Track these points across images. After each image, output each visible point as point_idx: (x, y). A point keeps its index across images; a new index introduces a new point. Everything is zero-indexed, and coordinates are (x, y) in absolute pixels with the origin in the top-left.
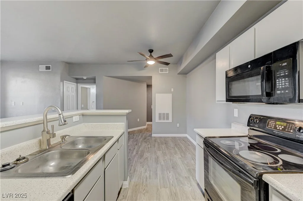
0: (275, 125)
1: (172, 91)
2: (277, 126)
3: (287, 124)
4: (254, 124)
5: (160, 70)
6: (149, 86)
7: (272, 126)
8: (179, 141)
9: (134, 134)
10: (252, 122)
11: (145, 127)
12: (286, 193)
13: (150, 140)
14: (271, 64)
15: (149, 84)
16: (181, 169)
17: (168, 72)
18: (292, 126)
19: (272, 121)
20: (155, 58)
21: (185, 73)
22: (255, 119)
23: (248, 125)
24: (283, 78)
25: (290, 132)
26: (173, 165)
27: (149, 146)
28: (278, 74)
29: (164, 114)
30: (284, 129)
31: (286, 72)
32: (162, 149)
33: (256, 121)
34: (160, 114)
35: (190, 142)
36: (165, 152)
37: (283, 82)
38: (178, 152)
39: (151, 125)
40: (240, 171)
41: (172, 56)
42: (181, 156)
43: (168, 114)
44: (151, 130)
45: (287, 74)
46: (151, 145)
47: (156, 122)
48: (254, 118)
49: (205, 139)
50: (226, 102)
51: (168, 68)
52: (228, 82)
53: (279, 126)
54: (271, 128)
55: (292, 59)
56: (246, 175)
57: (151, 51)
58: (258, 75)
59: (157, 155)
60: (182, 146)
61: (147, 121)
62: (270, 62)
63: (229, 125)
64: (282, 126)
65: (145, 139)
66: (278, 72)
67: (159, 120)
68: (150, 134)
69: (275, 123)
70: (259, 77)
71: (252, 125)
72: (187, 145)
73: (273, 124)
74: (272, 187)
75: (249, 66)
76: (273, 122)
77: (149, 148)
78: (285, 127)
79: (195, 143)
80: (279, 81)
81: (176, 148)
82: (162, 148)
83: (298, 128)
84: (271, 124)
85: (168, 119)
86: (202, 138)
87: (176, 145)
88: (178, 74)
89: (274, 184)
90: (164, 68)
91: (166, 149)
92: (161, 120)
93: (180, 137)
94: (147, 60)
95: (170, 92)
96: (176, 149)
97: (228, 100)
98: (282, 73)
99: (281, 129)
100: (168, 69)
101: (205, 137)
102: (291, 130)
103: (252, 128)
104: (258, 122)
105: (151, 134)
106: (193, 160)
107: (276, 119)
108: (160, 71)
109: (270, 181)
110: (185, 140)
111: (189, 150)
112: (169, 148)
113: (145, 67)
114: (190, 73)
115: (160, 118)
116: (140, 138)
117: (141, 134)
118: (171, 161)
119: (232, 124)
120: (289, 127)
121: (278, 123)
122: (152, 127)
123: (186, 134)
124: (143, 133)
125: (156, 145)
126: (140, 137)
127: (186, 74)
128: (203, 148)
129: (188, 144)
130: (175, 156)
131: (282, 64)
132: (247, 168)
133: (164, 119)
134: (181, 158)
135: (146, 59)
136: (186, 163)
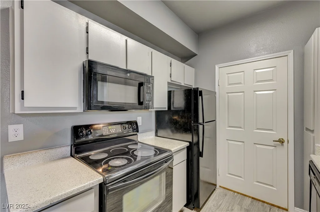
2: (110, 130)
3: (116, 126)
7: (107, 132)
10: (84, 135)
55: (152, 84)
71: (84, 139)
73: (106, 130)
75: (128, 75)
76: (106, 128)
84: (105, 130)
98: (149, 91)
120: (118, 128)
131: (148, 85)
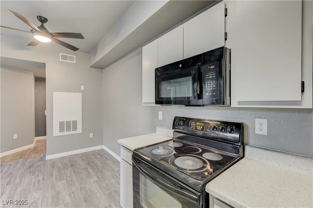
0: (196, 126)
1: (82, 89)
2: (197, 127)
3: (204, 124)
4: (179, 127)
5: (60, 55)
6: (40, 80)
7: (194, 127)
8: (93, 157)
9: (5, 164)
10: (177, 124)
11: (32, 146)
12: (230, 201)
13: (42, 166)
14: (201, 65)
15: (40, 75)
16: (98, 198)
17: (75, 61)
18: (208, 126)
19: (193, 122)
20: (51, 34)
21: (101, 67)
22: (180, 121)
23: (173, 128)
24: (211, 81)
25: (207, 131)
26: (85, 196)
27: (41, 178)
28: (207, 76)
29: (68, 123)
30: (202, 130)
31: (214, 75)
32: (66, 176)
33: (181, 123)
34: (61, 124)
35: (109, 155)
36: (71, 180)
37: (211, 84)
38: (93, 174)
39: (45, 141)
40: (182, 188)
41: (83, 38)
42: (98, 177)
43: (75, 123)
44: (43, 150)
45: (214, 76)
46: (44, 175)
47: (54, 135)
48: (178, 121)
49: (134, 152)
50: (156, 104)
51: (75, 56)
52: (158, 82)
53: (199, 126)
54: (193, 129)
55: (218, 63)
56: (190, 191)
57: (43, 20)
58: (189, 76)
59: (57, 189)
60: (98, 163)
61: (36, 136)
62: (200, 63)
63: (153, 130)
64: (201, 126)
65: (30, 167)
66: (207, 74)
67: (60, 132)
68: (43, 156)
69: (196, 124)
70: (190, 78)
71: (177, 127)
72: (104, 160)
74: (212, 196)
75: (180, 66)
76: (194, 124)
77: (39, 182)
78: (203, 127)
79: (119, 159)
80: (208, 84)
81: (89, 168)
82: (65, 174)
83: (213, 127)
84: (192, 125)
85: (75, 128)
86: (128, 151)
87: (88, 163)
88: (91, 67)
89: (217, 194)
90: (68, 55)
91: (73, 175)
92: (64, 131)
93: (95, 151)
94: (33, 31)
95: (78, 90)
96: (90, 170)
97: (157, 102)
98: (211, 76)
99: (200, 129)
100: (75, 58)
101: (134, 150)
102: (207, 129)
103: (176, 130)
104: (182, 124)
105: (45, 156)
106: (114, 178)
107: (196, 120)
108: (60, 58)
109: (213, 191)
110: (101, 154)
111: (107, 165)
112: (79, 171)
113: (28, 45)
114: (108, 68)
115: (61, 129)
116: (20, 168)
117: (21, 160)
118: (83, 191)
119: (157, 128)
120: (206, 127)
121: (198, 124)
122: (45, 143)
123: (103, 145)
124: (26, 157)
125: (55, 172)
126: (19, 166)
127: (102, 69)
128: (132, 165)
129: (106, 158)
130: (88, 180)
131: (210, 67)
132: (190, 182)
133: (68, 129)
134: (97, 181)
135: (31, 31)
136: (104, 185)
